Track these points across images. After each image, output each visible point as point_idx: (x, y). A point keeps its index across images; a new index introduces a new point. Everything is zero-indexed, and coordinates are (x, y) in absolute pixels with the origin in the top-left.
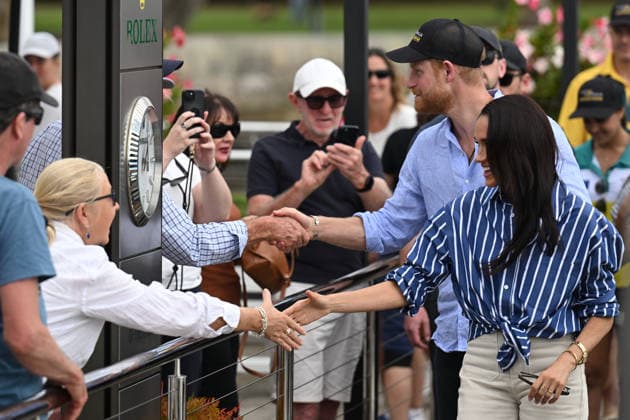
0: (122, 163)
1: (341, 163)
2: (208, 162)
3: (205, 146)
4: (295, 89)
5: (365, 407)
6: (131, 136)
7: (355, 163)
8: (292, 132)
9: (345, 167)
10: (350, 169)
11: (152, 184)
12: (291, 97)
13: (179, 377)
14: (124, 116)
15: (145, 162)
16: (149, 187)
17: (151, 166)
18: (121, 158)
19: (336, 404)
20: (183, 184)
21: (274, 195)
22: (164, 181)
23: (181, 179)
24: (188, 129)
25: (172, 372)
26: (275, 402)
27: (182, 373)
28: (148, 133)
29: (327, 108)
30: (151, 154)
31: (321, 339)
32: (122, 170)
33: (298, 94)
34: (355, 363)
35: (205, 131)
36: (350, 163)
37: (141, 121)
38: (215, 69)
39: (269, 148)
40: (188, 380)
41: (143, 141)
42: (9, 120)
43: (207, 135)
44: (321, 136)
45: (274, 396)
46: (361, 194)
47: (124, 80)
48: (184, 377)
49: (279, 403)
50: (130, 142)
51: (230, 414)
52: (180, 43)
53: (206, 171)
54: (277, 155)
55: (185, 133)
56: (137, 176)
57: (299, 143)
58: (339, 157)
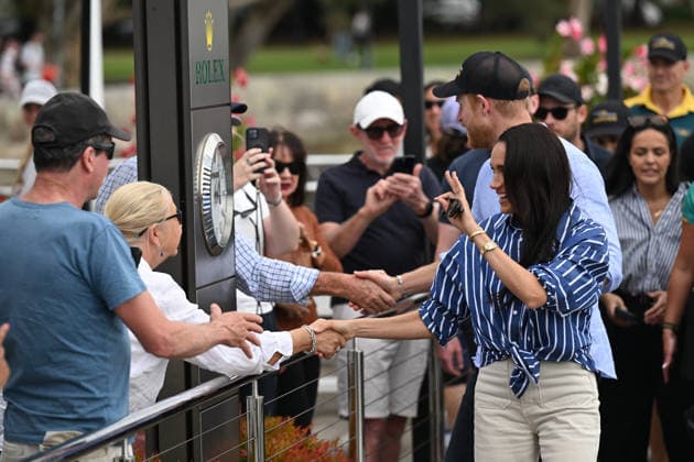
0: (195, 197)
1: (402, 191)
2: (274, 196)
3: (269, 180)
4: (356, 122)
5: (432, 422)
6: (203, 171)
7: (415, 190)
8: (355, 162)
9: (406, 195)
10: (412, 196)
11: (224, 215)
12: (352, 130)
13: (256, 397)
14: (195, 152)
15: (217, 195)
16: (222, 219)
17: (223, 199)
18: (195, 192)
19: (403, 420)
20: (253, 215)
21: (340, 222)
22: (235, 213)
23: (251, 211)
24: (252, 164)
25: (250, 393)
26: (347, 418)
27: (260, 394)
28: (219, 167)
29: (386, 137)
30: (223, 188)
31: (385, 358)
32: (195, 203)
33: (358, 126)
34: (420, 380)
35: (269, 166)
36: (411, 191)
37: (212, 157)
38: (273, 107)
39: (333, 178)
40: (265, 401)
41: (215, 175)
42: (77, 155)
43: (272, 170)
44: (382, 165)
45: (345, 413)
46: (423, 221)
47: (194, 118)
48: (262, 397)
49: (352, 420)
50: (203, 176)
51: (305, 431)
52: (243, 83)
53: (272, 203)
54: (341, 185)
55: (250, 168)
56: (210, 209)
57: (362, 173)
58: (398, 186)
